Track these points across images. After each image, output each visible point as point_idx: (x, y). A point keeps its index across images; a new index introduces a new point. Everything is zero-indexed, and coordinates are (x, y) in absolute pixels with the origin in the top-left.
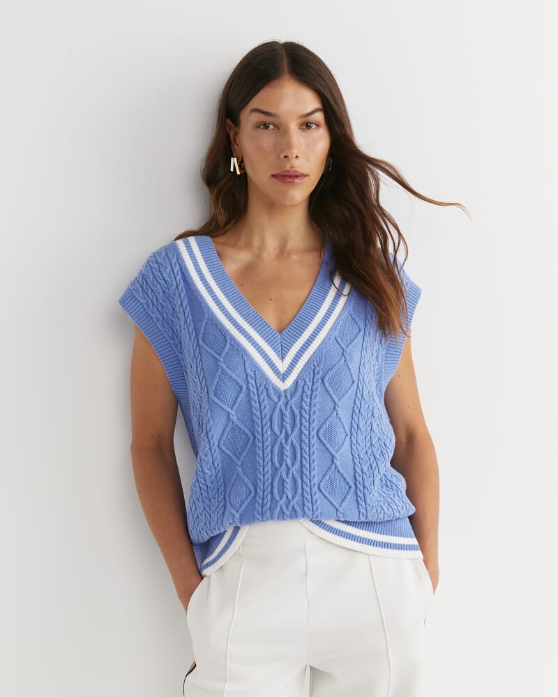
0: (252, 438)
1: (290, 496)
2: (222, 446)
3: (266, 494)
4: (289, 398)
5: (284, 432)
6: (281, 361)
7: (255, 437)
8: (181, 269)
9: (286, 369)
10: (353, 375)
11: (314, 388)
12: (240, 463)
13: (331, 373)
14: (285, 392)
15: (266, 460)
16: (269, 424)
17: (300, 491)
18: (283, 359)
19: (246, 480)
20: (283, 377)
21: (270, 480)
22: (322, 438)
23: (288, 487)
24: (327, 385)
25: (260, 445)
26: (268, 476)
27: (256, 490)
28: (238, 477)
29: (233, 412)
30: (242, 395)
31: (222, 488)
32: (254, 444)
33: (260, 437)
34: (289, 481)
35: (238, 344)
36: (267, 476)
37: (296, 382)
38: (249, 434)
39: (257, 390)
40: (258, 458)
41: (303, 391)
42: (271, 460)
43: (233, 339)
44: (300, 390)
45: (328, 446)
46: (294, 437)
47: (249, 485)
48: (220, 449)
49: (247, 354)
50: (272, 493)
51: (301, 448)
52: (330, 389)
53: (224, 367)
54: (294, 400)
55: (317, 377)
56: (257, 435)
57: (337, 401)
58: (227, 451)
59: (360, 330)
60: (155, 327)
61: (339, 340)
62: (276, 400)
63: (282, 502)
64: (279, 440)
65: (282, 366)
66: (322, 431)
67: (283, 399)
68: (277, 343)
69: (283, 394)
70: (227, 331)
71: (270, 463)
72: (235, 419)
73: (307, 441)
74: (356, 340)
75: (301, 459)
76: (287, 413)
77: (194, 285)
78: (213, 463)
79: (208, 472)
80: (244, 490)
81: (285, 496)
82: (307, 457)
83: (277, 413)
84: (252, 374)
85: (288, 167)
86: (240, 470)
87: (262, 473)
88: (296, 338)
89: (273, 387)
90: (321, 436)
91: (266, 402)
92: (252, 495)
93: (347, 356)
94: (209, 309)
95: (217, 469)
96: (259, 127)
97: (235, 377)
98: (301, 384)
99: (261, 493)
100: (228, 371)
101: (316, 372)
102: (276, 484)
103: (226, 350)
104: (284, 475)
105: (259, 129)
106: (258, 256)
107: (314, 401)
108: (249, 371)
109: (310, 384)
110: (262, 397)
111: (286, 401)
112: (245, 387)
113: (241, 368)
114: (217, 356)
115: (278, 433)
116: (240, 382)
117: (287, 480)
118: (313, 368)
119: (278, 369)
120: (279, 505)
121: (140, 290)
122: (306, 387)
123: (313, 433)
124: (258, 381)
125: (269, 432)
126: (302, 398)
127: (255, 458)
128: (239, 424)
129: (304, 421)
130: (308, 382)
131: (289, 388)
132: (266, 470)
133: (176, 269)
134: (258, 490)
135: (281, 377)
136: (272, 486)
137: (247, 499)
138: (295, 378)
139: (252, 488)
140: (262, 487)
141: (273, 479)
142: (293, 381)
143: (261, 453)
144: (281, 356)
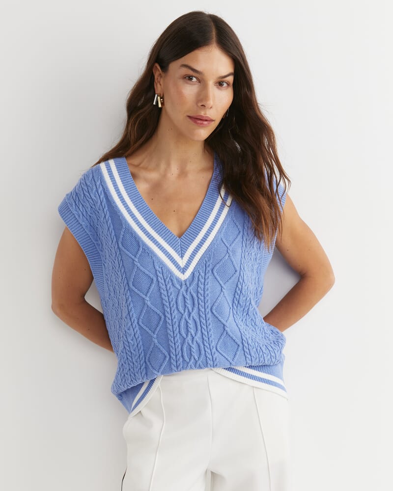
0: (163, 317)
1: (196, 357)
2: (141, 323)
3: (178, 357)
4: (188, 286)
5: (187, 310)
6: (181, 259)
7: (165, 316)
8: (104, 189)
9: (185, 264)
10: (236, 266)
11: (206, 278)
12: (155, 336)
13: (218, 266)
14: (185, 281)
15: (176, 332)
16: (175, 306)
17: (203, 352)
18: (182, 257)
19: (161, 348)
20: (183, 271)
21: (180, 347)
22: (215, 313)
23: (194, 351)
24: (216, 274)
25: (170, 321)
26: (179, 344)
27: (170, 355)
28: (155, 346)
29: (148, 299)
30: (153, 286)
31: (143, 354)
32: (165, 322)
33: (169, 316)
34: (194, 346)
35: (148, 248)
36: (177, 344)
37: (193, 274)
38: (161, 314)
39: (165, 281)
40: (169, 331)
41: (199, 280)
42: (179, 332)
43: (144, 244)
44: (196, 279)
45: (220, 318)
46: (194, 314)
47: (164, 351)
48: (139, 325)
49: (155, 255)
50: (183, 356)
51: (200, 322)
52: (218, 277)
53: (139, 265)
54: (192, 287)
55: (208, 269)
56: (167, 314)
57: (223, 285)
58: (145, 327)
59: (240, 232)
61: (224, 241)
62: (179, 288)
63: (191, 362)
64: (184, 317)
65: (182, 263)
66: (214, 308)
67: (184, 286)
68: (177, 246)
69: (184, 283)
70: (140, 238)
71: (178, 334)
72: (149, 303)
73: (204, 316)
74: (237, 240)
75: (201, 329)
76: (188, 297)
77: (114, 202)
78: (135, 335)
79: (131, 341)
80: (160, 356)
81: (193, 357)
82: (205, 327)
83: (180, 298)
84: (160, 270)
85: (203, 113)
86: (156, 341)
87: (173, 342)
88: (192, 241)
89: (177, 279)
90: (214, 311)
91: (172, 290)
92: (167, 359)
93: (231, 253)
94: (126, 221)
95: (138, 340)
97: (147, 272)
98: (197, 274)
99: (174, 357)
100: (142, 268)
101: (207, 265)
102: (185, 349)
103: (140, 252)
104: (190, 342)
106: (165, 175)
107: (206, 287)
108: (157, 268)
110: (168, 287)
111: (186, 288)
112: (155, 279)
113: (151, 266)
114: (133, 257)
115: (183, 312)
116: (152, 276)
117: (192, 346)
118: (205, 262)
119: (179, 265)
120: (189, 364)
122: (200, 276)
123: (208, 310)
124: (165, 275)
125: (176, 312)
126: (198, 285)
127: (167, 331)
128: (153, 307)
129: (200, 302)
130: (202, 274)
131: (188, 278)
132: (176, 340)
133: (100, 189)
134: (172, 355)
135: (182, 270)
136: (182, 351)
137: (163, 362)
138: (192, 271)
139: (166, 354)
140: (174, 353)
141: (182, 346)
142: (191, 273)
143: (171, 327)
144: (181, 255)
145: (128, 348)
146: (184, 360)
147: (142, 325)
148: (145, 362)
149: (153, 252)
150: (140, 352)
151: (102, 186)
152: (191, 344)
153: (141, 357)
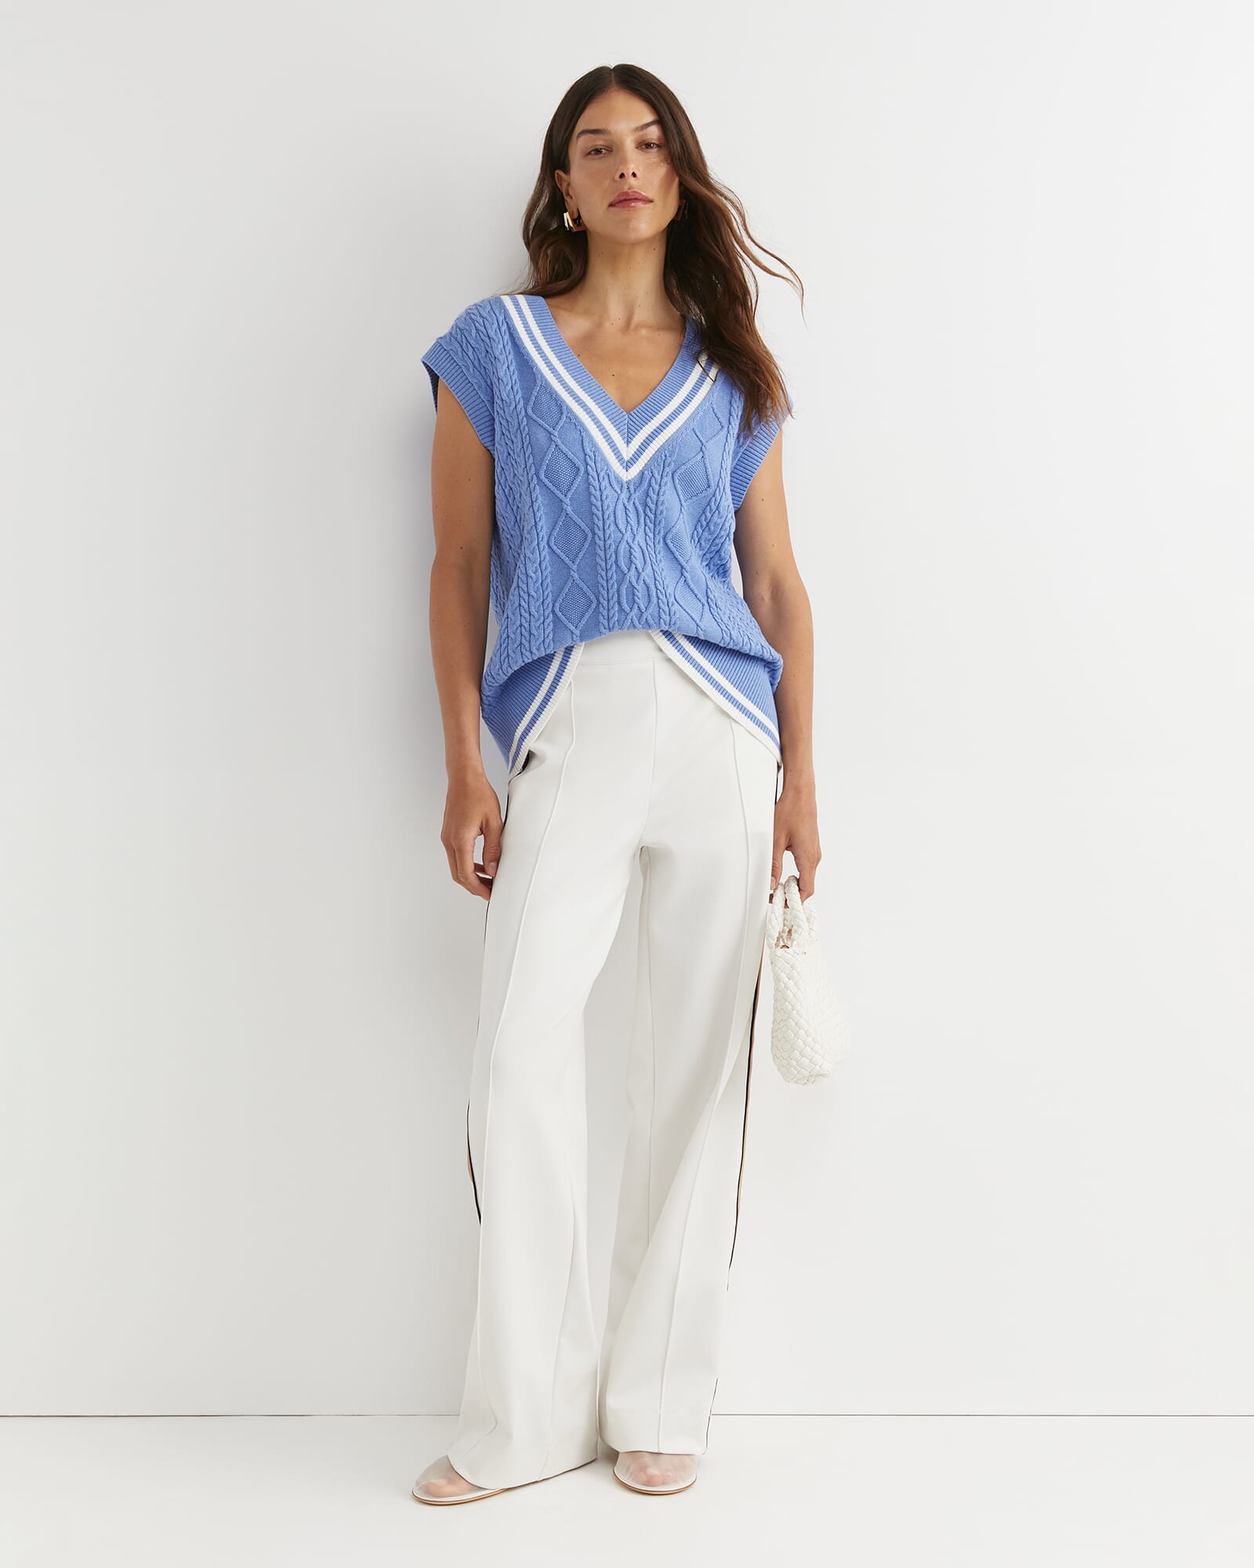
0: (590, 535)
1: (643, 608)
2: (552, 544)
3: (611, 603)
4: (632, 492)
5: (630, 530)
6: (625, 445)
7: (594, 533)
8: (509, 328)
9: (631, 456)
10: (711, 476)
11: (663, 484)
12: (575, 567)
13: (683, 468)
14: (628, 483)
15: (610, 563)
16: (612, 518)
17: (654, 600)
18: (628, 443)
19: (585, 588)
20: (628, 465)
21: (615, 586)
23: (639, 595)
24: (677, 482)
25: (602, 544)
26: (613, 581)
27: (598, 600)
28: (574, 584)
29: (568, 501)
30: (579, 479)
31: (549, 599)
32: (593, 543)
33: (601, 534)
34: (640, 587)
35: (576, 418)
36: (611, 582)
37: (642, 473)
38: (587, 530)
39: (598, 474)
40: (599, 560)
41: (650, 485)
42: (616, 562)
43: (569, 410)
44: (646, 484)
45: (677, 554)
46: (640, 538)
47: (589, 593)
48: (550, 547)
49: (586, 430)
50: (619, 603)
51: (649, 552)
52: (679, 487)
53: (559, 442)
54: (638, 494)
55: (667, 469)
56: (596, 530)
57: (683, 502)
58: (559, 552)
59: (723, 427)
60: (477, 396)
61: (698, 432)
62: (618, 490)
63: (633, 614)
64: (625, 538)
65: (627, 452)
66: (670, 536)
67: (625, 491)
68: (622, 424)
69: (625, 486)
70: (563, 402)
71: (614, 565)
72: (569, 509)
73: (651, 544)
74: (718, 437)
75: (652, 564)
76: (630, 507)
77: (525, 348)
78: (540, 564)
79: (533, 575)
80: (582, 599)
81: (636, 606)
82: (656, 563)
83: (620, 507)
84: (592, 454)
85: (626, 189)
86: (576, 576)
87: (605, 578)
88: (647, 421)
89: (615, 476)
90: (669, 543)
91: (609, 491)
92: (594, 606)
93: (706, 452)
94: (542, 376)
95: (545, 574)
96: (589, 153)
97: (571, 456)
98: (647, 475)
99: (605, 604)
100: (563, 447)
101: (667, 463)
102: (624, 592)
103: (561, 423)
104: (634, 581)
105: (589, 156)
106: (599, 325)
108: (588, 451)
109: (658, 478)
110: (602, 485)
111: (628, 495)
112: (582, 468)
113: (578, 446)
114: (550, 429)
115: (624, 530)
116: (578, 462)
117: (637, 586)
118: (664, 457)
119: (621, 455)
120: (629, 617)
121: (459, 349)
122: (653, 480)
123: (660, 537)
124: (598, 465)
125: (613, 528)
126: (647, 493)
127: (595, 560)
128: (575, 517)
129: (648, 522)
130: (656, 475)
131: (633, 479)
132: (609, 575)
133: (504, 328)
134: (601, 600)
135: (625, 465)
136: (618, 594)
137: (587, 610)
138: (641, 469)
139: (593, 597)
140: (606, 596)
141: (619, 585)
142: (638, 471)
143: (602, 553)
144: (626, 439)
145: (524, 587)
146: (621, 609)
147: (555, 548)
148: (553, 611)
149: (582, 425)
150: (546, 593)
151: (507, 323)
152: (635, 584)
153: (546, 602)
